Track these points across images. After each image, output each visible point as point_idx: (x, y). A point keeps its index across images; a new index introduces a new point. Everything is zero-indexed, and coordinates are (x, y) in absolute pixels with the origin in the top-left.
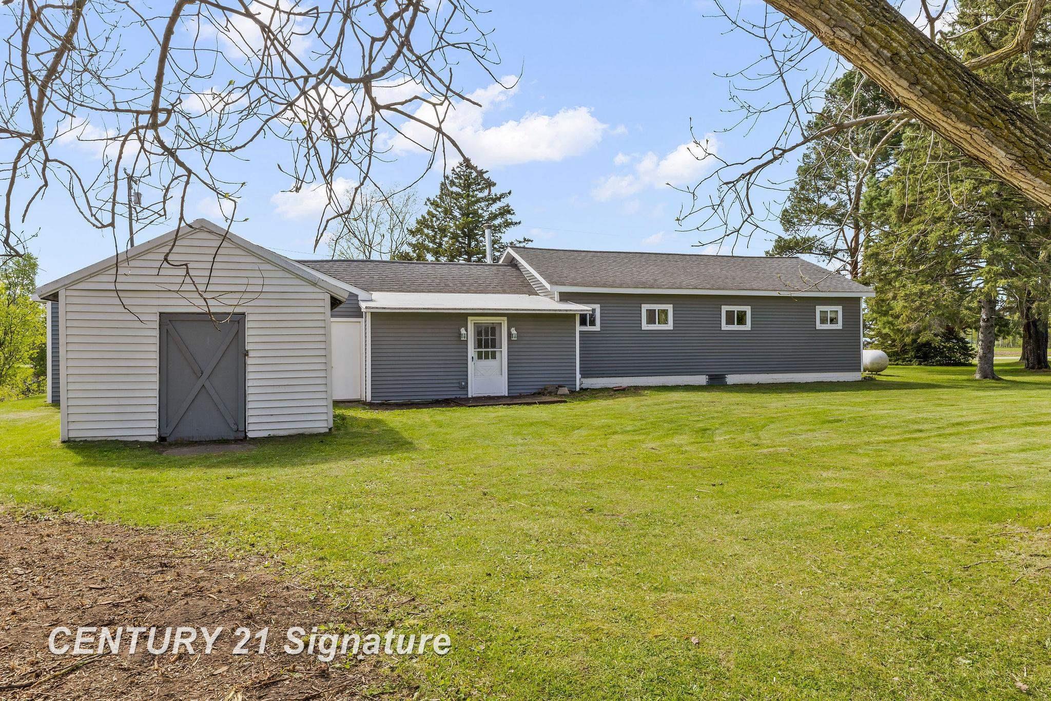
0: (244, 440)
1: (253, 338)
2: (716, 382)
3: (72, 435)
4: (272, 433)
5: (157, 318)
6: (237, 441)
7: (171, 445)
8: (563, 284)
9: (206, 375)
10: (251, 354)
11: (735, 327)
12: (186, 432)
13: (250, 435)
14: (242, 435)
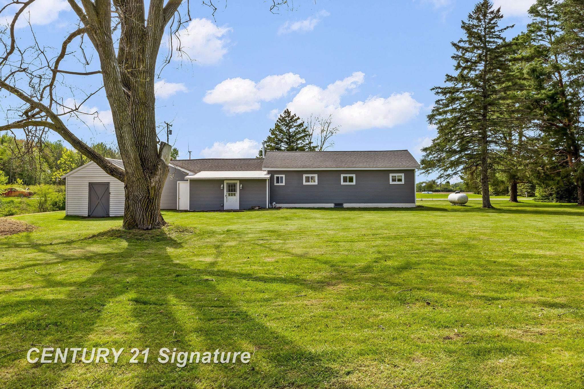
0: (109, 217)
1: (112, 190)
2: (339, 207)
3: (68, 214)
4: (116, 215)
5: (88, 184)
6: (107, 217)
7: (91, 217)
8: (268, 167)
9: (100, 199)
10: (111, 193)
11: (348, 183)
12: (94, 214)
13: (110, 216)
14: (108, 216)
